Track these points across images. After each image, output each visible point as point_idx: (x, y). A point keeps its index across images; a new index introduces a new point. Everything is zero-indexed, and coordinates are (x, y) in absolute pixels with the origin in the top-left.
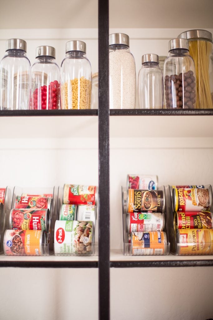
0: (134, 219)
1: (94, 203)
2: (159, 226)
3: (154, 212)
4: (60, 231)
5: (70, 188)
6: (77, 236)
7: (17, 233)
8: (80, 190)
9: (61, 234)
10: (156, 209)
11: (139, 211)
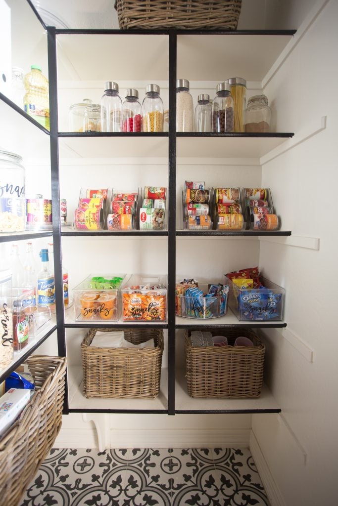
0: (190, 207)
1: (164, 198)
2: (206, 212)
3: (202, 203)
4: (144, 214)
5: (149, 189)
6: (154, 217)
7: (116, 216)
8: (155, 190)
9: (144, 216)
10: (204, 201)
11: (193, 202)
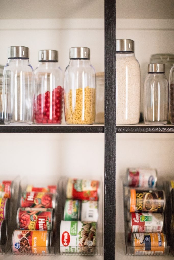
0: (135, 221)
1: (97, 199)
2: (159, 228)
3: (153, 212)
4: (66, 234)
5: (74, 184)
6: (82, 240)
7: (24, 236)
8: (83, 186)
10: (157, 210)
11: (140, 212)
